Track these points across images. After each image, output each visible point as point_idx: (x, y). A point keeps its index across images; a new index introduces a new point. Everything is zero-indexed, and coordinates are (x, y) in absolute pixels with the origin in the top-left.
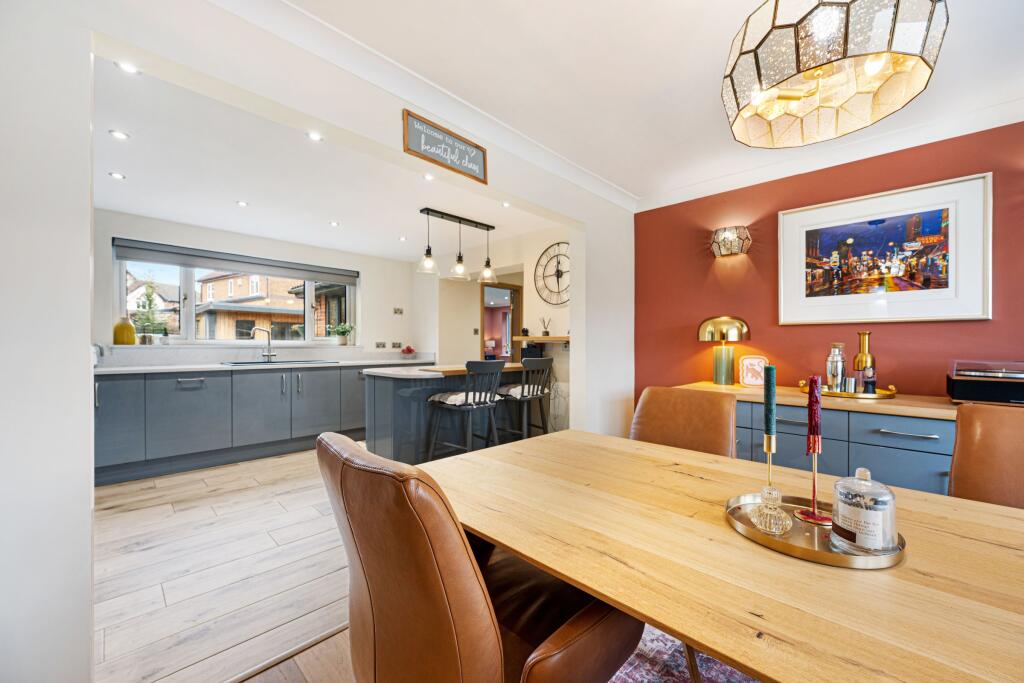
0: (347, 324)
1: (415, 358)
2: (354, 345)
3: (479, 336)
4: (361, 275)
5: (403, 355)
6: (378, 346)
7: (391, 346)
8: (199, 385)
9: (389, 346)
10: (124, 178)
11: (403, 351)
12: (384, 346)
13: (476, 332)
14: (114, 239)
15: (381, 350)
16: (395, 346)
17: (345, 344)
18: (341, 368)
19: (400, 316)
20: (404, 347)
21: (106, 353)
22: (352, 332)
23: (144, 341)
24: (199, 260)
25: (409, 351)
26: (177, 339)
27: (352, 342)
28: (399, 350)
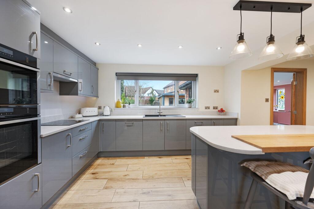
0: (192, 98)
1: (225, 115)
2: (195, 107)
3: (269, 104)
4: (199, 76)
5: (218, 113)
6: (206, 108)
7: (212, 108)
8: (132, 125)
9: (211, 108)
10: (100, 45)
11: (219, 111)
12: (209, 108)
13: (267, 100)
14: (116, 73)
15: (208, 110)
16: (214, 108)
17: (191, 107)
18: (186, 120)
19: (217, 93)
20: (219, 109)
21: (113, 111)
22: (194, 102)
23: (124, 106)
24: (139, 77)
25: (222, 111)
26: (133, 105)
27: (194, 106)
28: (217, 110)
